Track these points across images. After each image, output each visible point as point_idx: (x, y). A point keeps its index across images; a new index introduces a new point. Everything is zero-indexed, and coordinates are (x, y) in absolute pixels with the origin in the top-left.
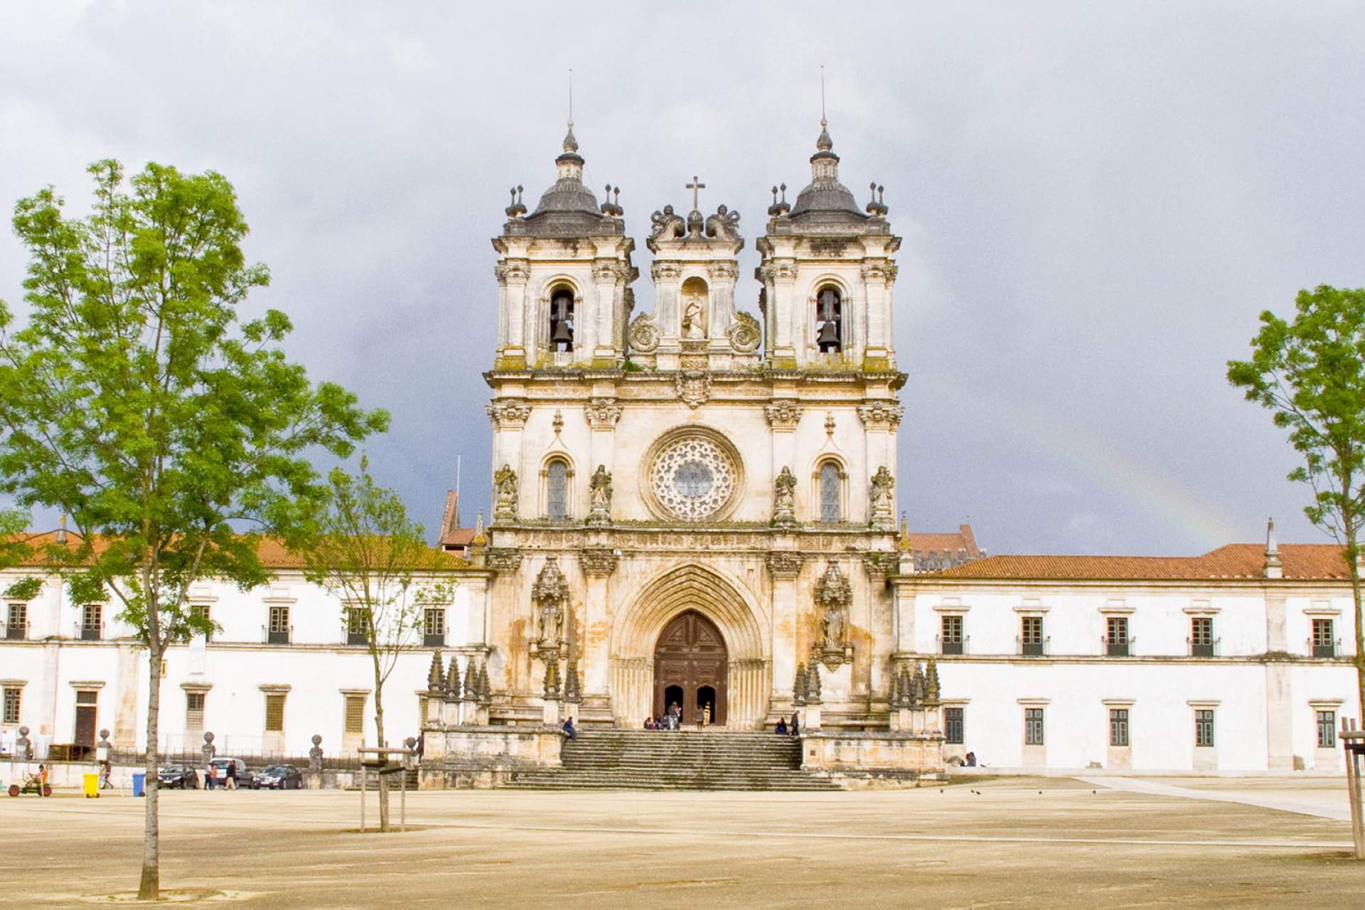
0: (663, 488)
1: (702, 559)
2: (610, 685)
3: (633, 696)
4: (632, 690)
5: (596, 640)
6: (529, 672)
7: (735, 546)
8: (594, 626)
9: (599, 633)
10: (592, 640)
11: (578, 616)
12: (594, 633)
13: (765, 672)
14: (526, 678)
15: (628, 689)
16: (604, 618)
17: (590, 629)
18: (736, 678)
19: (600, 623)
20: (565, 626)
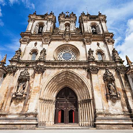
0: (60, 58)
1: (70, 69)
2: (38, 109)
3: (47, 113)
4: (47, 111)
5: (35, 92)
6: (11, 104)
7: (79, 66)
8: (35, 88)
9: (37, 90)
10: (34, 92)
11: (31, 85)
12: (35, 90)
13: (92, 103)
14: (9, 107)
15: (45, 110)
16: (39, 85)
17: (34, 89)
18: (81, 106)
19: (37, 87)
20: (26, 88)
